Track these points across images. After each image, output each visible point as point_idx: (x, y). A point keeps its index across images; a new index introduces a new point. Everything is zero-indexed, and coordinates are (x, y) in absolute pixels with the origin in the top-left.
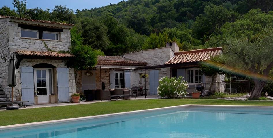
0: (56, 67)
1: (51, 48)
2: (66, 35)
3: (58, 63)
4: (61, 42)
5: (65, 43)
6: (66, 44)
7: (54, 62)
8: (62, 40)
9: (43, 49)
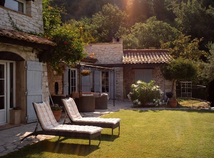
0: (24, 60)
1: (18, 26)
2: (37, 7)
3: (28, 53)
4: (31, 17)
5: (36, 20)
6: (37, 23)
7: (22, 51)
8: (32, 14)
9: (6, 25)
